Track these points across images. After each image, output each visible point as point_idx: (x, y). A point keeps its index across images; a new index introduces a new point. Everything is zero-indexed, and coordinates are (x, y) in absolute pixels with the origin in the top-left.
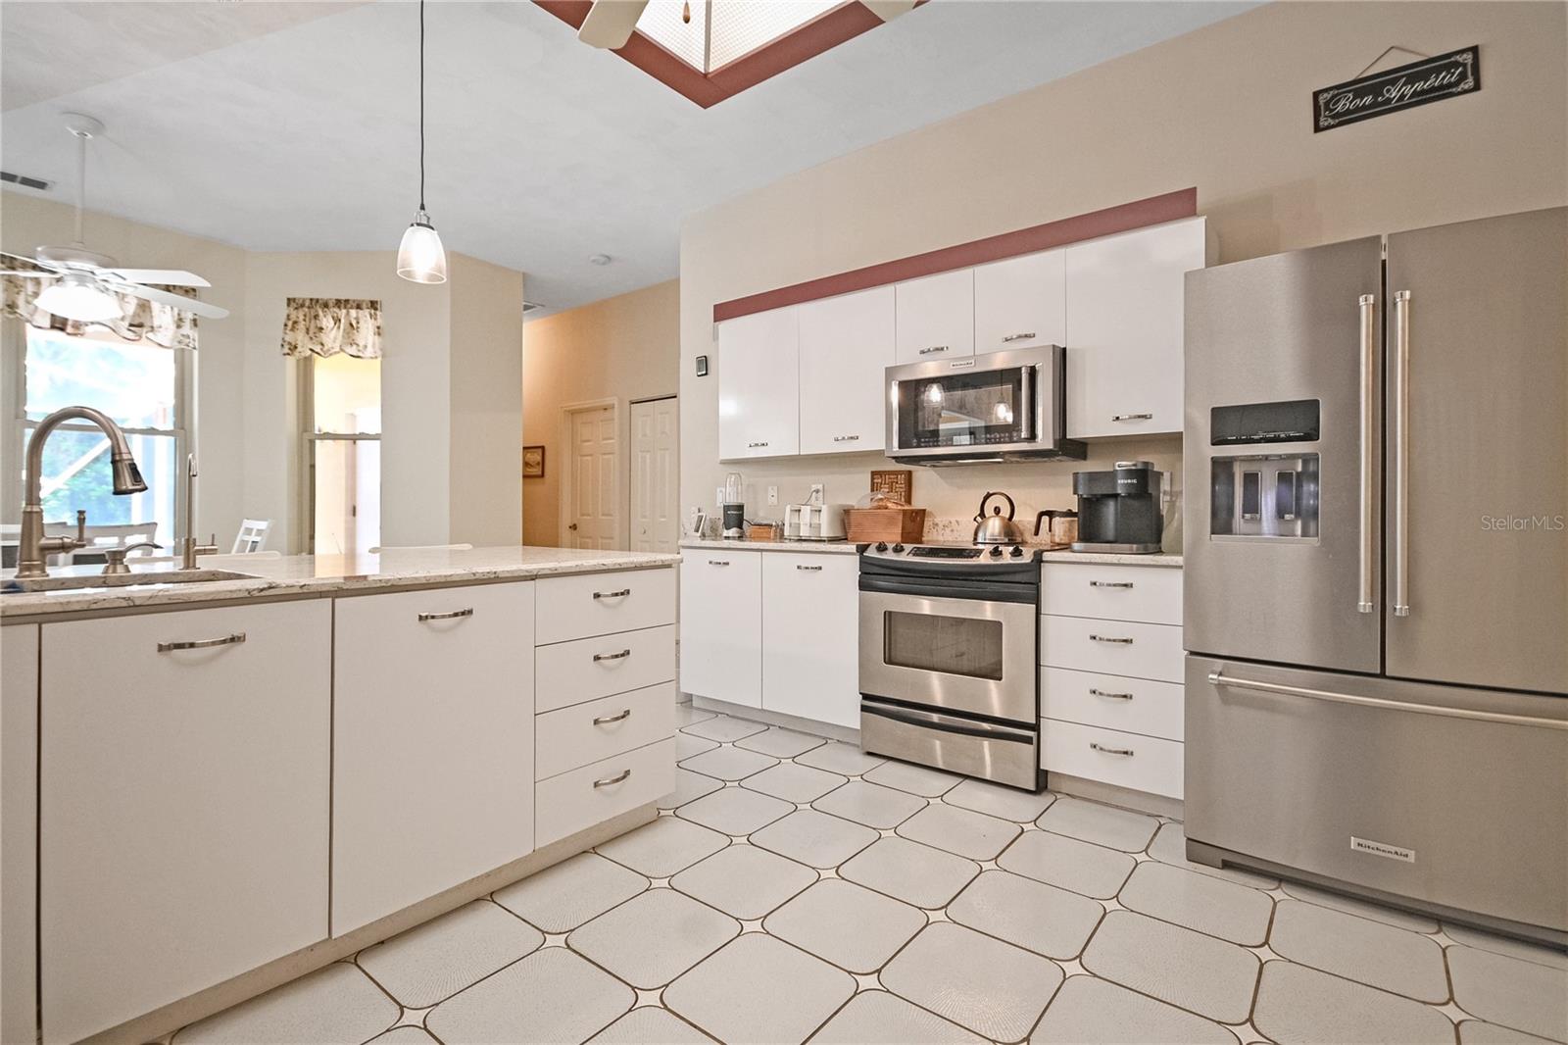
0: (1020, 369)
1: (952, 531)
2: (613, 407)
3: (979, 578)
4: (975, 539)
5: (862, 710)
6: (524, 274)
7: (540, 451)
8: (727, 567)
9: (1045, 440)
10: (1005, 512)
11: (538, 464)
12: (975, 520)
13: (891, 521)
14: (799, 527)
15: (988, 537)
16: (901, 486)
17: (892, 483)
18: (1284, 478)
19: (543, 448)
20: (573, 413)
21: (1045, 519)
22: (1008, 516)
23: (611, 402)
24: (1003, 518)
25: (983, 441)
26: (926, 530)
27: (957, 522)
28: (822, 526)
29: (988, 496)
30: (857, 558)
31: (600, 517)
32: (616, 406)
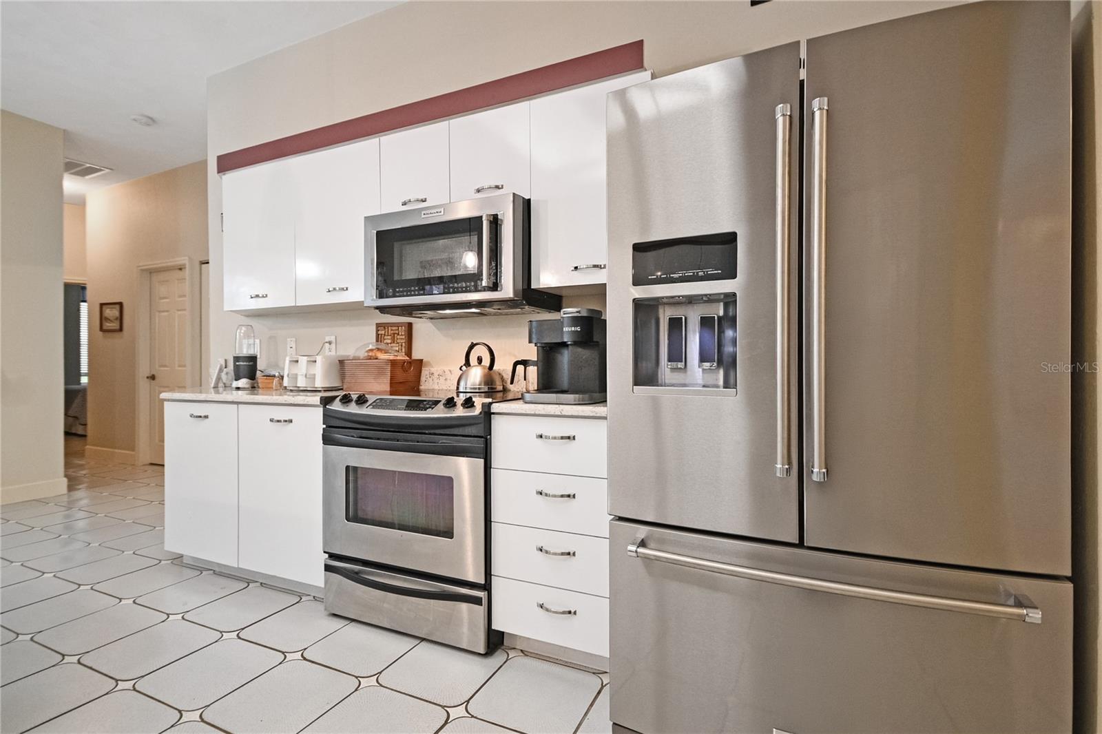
0: (481, 217)
1: (446, 379)
2: (185, 268)
3: (432, 431)
4: (458, 388)
5: (326, 570)
6: (64, 130)
7: (118, 307)
8: (207, 419)
9: (508, 289)
10: (486, 362)
11: (117, 319)
12: (461, 369)
13: (380, 372)
14: (296, 378)
15: (469, 386)
16: (402, 338)
17: (394, 334)
18: (706, 322)
19: (121, 304)
20: (151, 272)
21: (520, 368)
22: (488, 365)
23: (183, 262)
24: (484, 367)
25: (451, 290)
26: (423, 379)
27: (450, 371)
28: (316, 377)
29: (472, 346)
30: (321, 409)
31: (177, 368)
32: (187, 266)
